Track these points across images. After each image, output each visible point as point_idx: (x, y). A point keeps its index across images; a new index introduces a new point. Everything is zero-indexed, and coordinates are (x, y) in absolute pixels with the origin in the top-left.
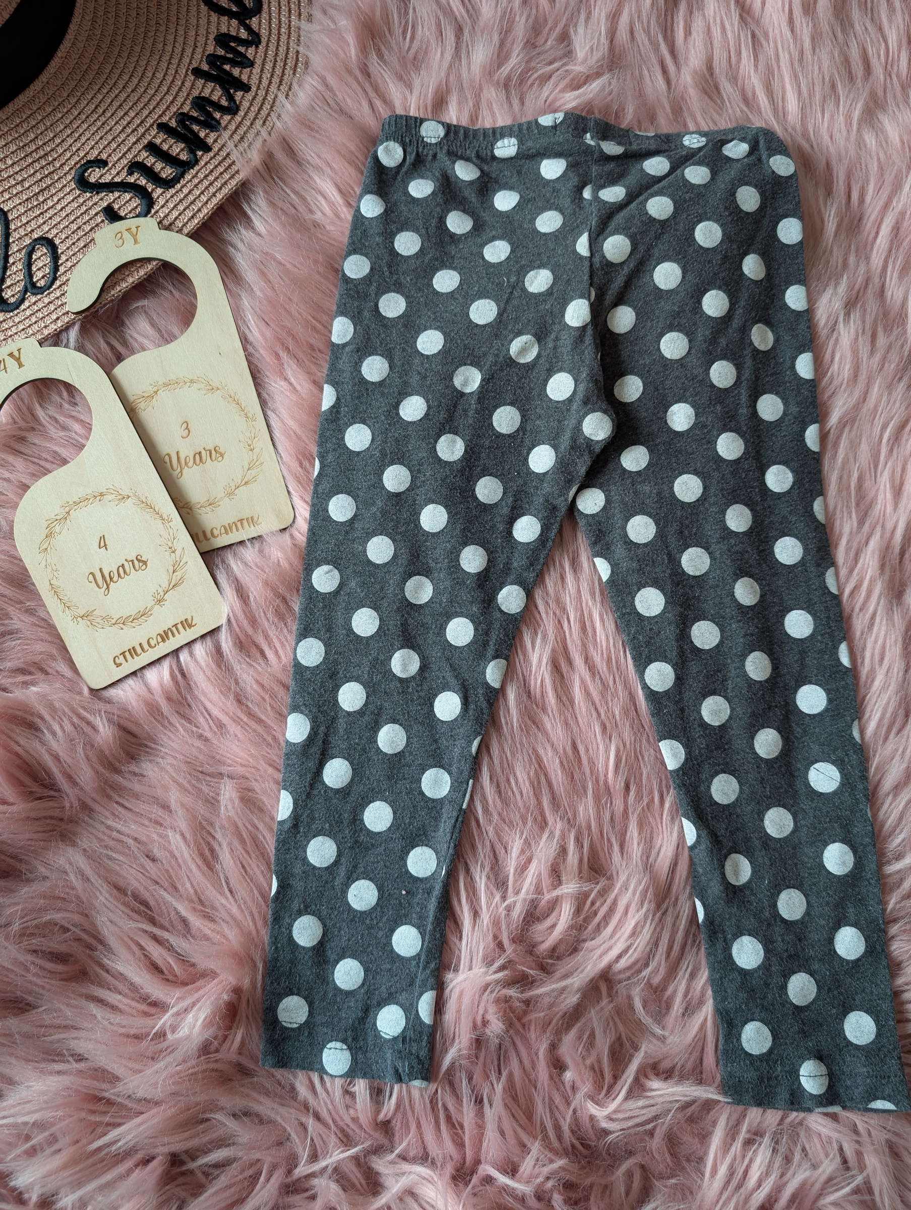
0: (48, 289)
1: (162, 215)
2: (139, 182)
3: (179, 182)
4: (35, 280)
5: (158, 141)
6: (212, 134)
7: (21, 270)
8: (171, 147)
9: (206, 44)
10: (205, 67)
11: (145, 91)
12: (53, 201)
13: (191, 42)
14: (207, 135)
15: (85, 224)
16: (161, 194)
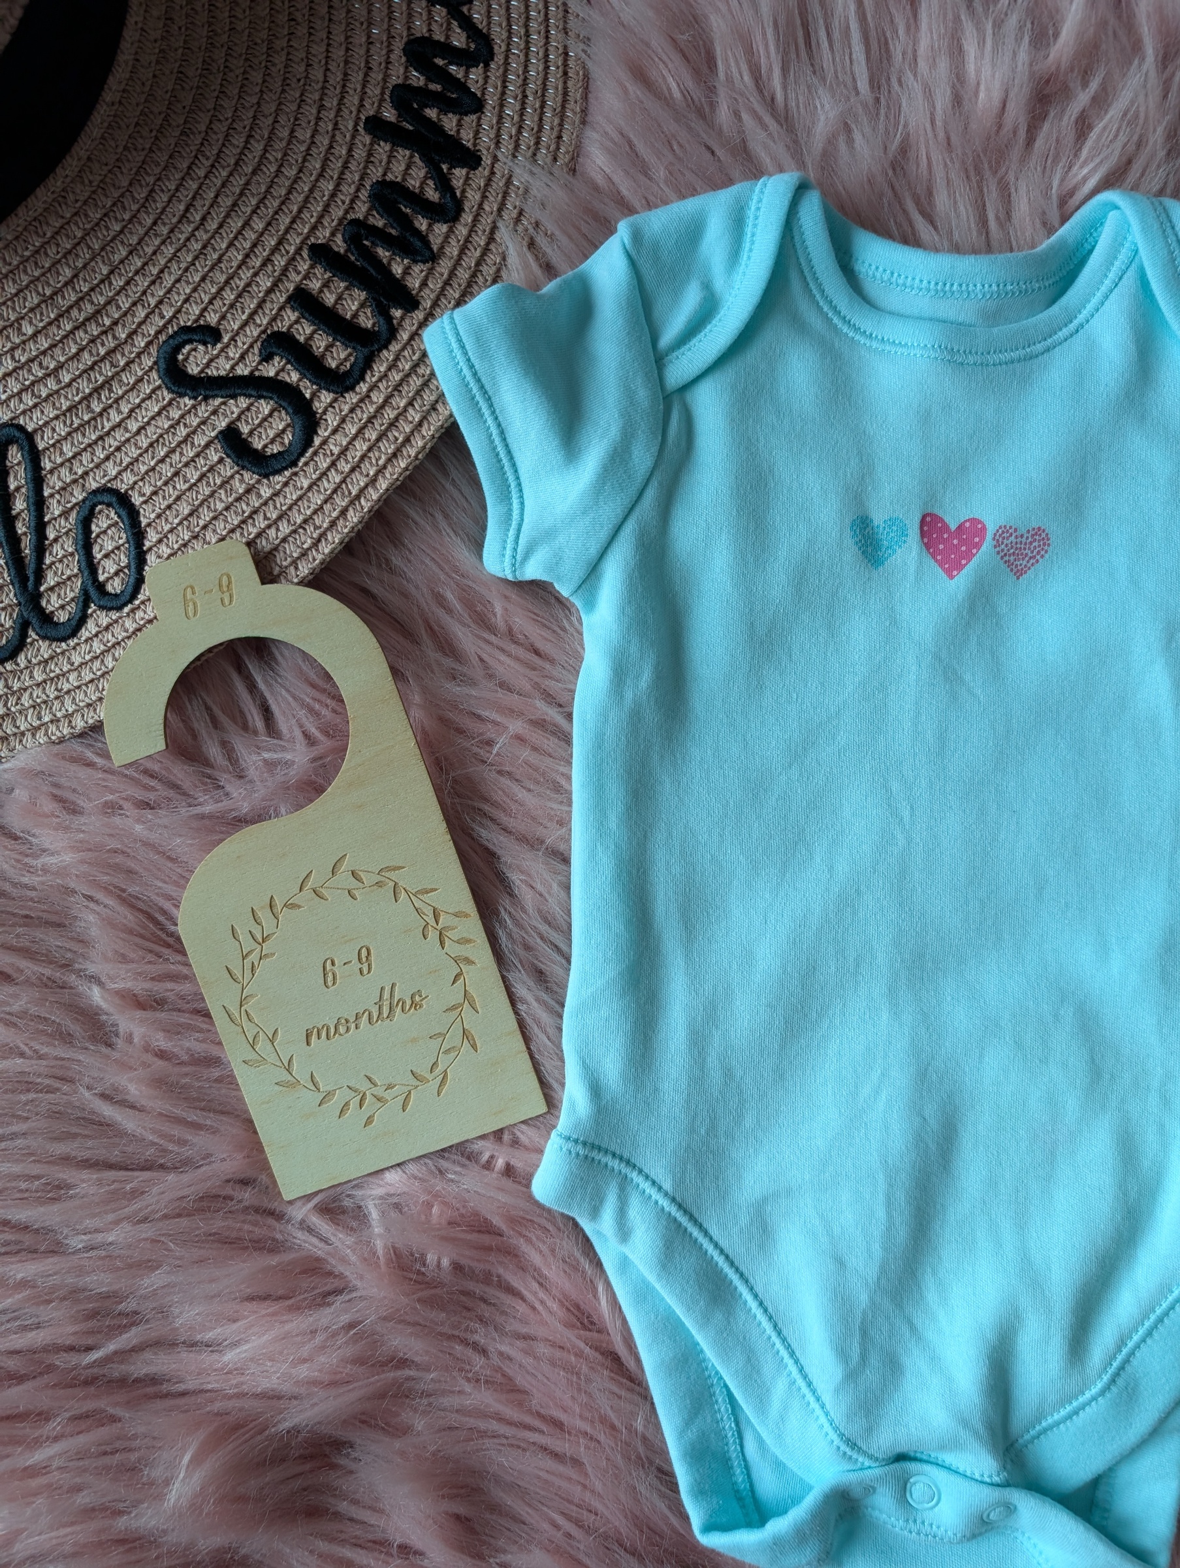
0: (130, 601)
1: (336, 450)
2: (284, 377)
3: (362, 378)
4: (101, 578)
5: (315, 285)
6: (417, 269)
7: (72, 554)
8: (340, 298)
9: (388, 63)
10: (389, 114)
11: (279, 171)
12: (119, 412)
13: (358, 60)
14: (407, 271)
15: (187, 465)
16: (331, 405)
